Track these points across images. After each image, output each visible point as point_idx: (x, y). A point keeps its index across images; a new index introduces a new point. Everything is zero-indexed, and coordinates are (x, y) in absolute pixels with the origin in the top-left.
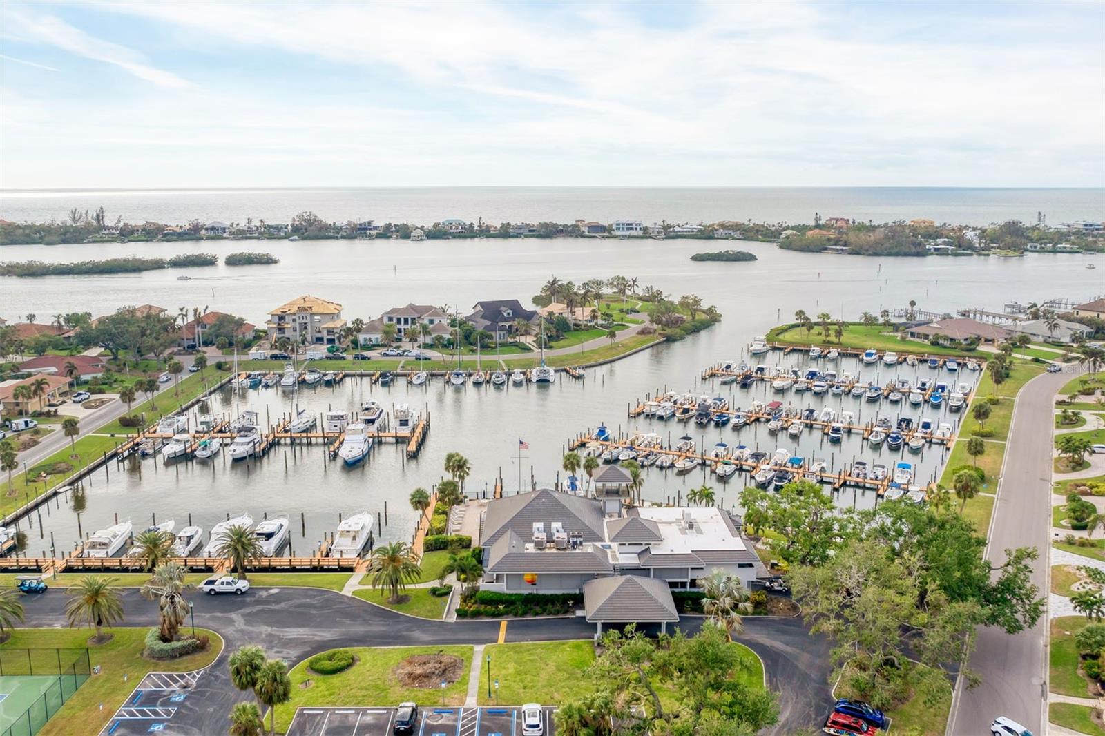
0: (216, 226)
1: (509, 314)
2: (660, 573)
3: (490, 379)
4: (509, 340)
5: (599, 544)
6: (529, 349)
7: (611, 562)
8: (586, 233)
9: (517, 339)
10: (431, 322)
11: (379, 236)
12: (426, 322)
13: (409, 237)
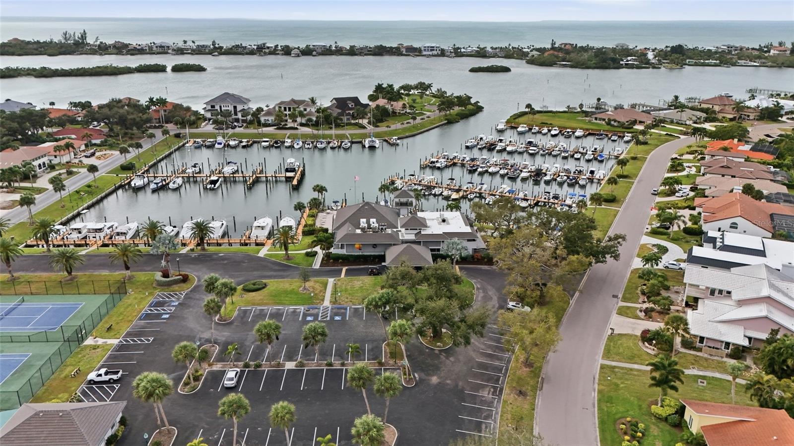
0: (163, 45)
1: (352, 105)
2: (426, 243)
3: (341, 144)
4: (353, 121)
5: (395, 230)
6: (364, 127)
7: (401, 238)
8: (404, 53)
9: (357, 121)
10: (305, 110)
11: (271, 53)
12: (302, 109)
13: (290, 54)
